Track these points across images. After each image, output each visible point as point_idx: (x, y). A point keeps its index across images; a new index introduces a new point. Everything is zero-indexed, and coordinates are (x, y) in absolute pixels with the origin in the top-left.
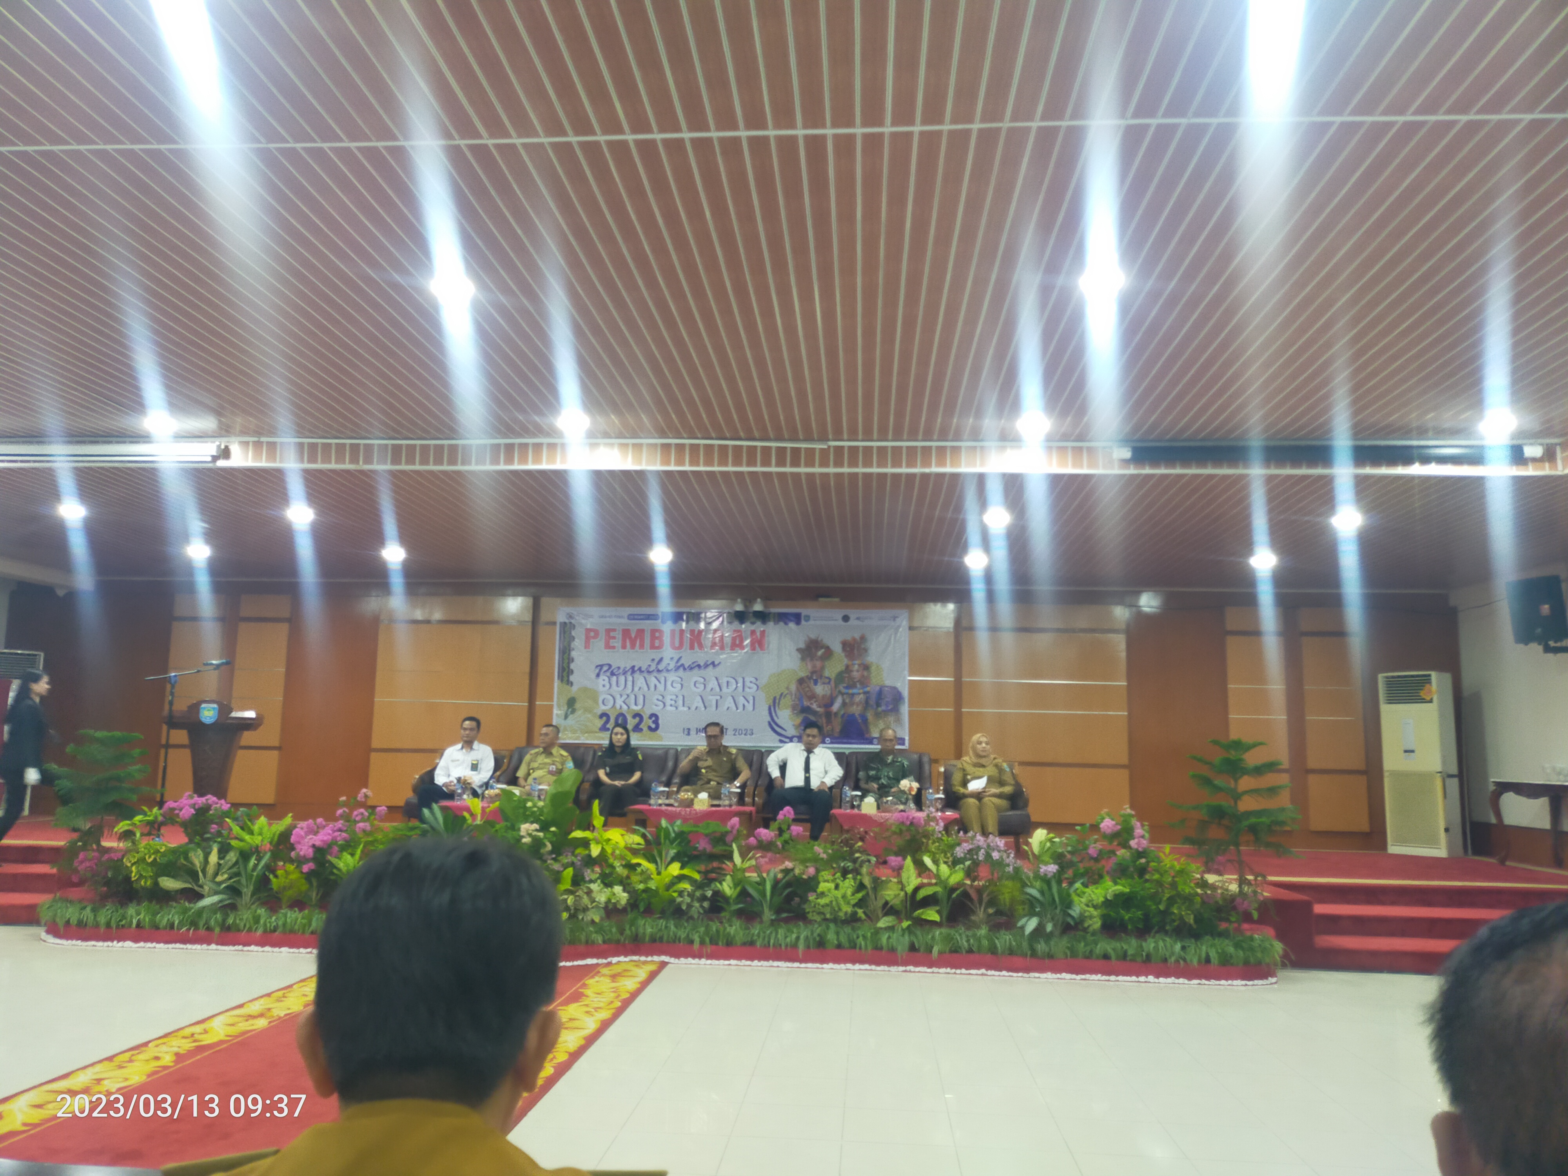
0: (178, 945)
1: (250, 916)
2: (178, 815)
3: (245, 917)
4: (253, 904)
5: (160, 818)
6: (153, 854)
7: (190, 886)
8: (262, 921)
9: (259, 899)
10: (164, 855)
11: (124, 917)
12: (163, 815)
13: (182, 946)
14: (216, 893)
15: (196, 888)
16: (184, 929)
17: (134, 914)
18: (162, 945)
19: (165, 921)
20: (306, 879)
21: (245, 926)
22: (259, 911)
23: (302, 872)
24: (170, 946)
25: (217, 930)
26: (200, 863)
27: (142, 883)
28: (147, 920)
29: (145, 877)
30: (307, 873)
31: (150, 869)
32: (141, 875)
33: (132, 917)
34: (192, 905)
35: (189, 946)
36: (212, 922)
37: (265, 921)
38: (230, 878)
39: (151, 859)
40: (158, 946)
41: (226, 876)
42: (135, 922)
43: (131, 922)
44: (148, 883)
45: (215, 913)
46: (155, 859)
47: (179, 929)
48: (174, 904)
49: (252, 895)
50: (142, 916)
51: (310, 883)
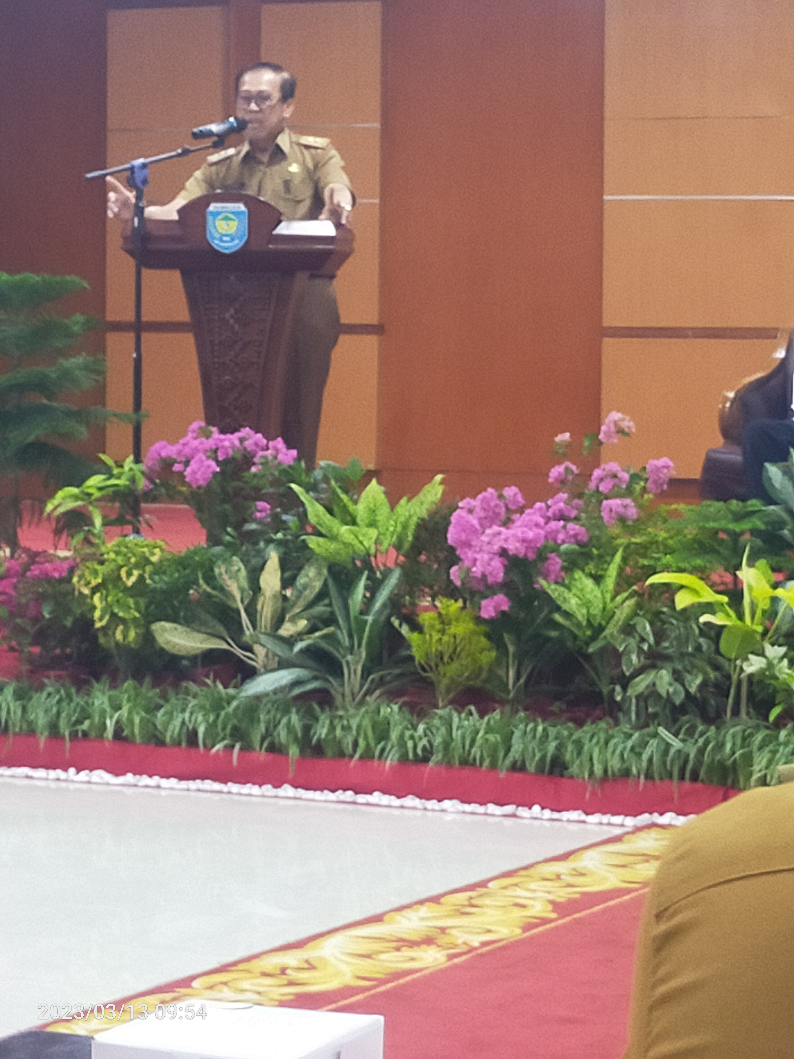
0: (208, 784)
1: (367, 722)
2: (181, 475)
3: (354, 723)
4: (369, 692)
5: (142, 483)
6: (136, 566)
7: (225, 646)
8: (394, 735)
9: (381, 682)
10: (159, 570)
11: (85, 715)
12: (149, 476)
13: (217, 786)
14: (283, 665)
15: (238, 652)
16: (219, 747)
17: (107, 706)
18: (173, 782)
19: (175, 727)
20: (488, 636)
21: (356, 744)
22: (385, 711)
23: (478, 620)
24: (194, 785)
25: (294, 751)
26: (242, 590)
27: (119, 636)
28: (137, 720)
29: (123, 621)
30: (490, 622)
31: (131, 601)
32: (114, 615)
33: (103, 714)
34: (231, 691)
35: (234, 787)
36: (282, 734)
37: (402, 736)
38: (312, 630)
39: (133, 579)
40: (164, 783)
41: (303, 624)
42: (110, 724)
43: (103, 727)
44: (132, 634)
45: (286, 711)
46: (141, 578)
47: (208, 748)
48: (193, 687)
49: (366, 672)
50: (124, 711)
51: (500, 646)
